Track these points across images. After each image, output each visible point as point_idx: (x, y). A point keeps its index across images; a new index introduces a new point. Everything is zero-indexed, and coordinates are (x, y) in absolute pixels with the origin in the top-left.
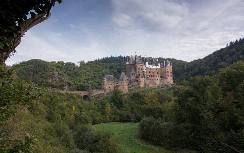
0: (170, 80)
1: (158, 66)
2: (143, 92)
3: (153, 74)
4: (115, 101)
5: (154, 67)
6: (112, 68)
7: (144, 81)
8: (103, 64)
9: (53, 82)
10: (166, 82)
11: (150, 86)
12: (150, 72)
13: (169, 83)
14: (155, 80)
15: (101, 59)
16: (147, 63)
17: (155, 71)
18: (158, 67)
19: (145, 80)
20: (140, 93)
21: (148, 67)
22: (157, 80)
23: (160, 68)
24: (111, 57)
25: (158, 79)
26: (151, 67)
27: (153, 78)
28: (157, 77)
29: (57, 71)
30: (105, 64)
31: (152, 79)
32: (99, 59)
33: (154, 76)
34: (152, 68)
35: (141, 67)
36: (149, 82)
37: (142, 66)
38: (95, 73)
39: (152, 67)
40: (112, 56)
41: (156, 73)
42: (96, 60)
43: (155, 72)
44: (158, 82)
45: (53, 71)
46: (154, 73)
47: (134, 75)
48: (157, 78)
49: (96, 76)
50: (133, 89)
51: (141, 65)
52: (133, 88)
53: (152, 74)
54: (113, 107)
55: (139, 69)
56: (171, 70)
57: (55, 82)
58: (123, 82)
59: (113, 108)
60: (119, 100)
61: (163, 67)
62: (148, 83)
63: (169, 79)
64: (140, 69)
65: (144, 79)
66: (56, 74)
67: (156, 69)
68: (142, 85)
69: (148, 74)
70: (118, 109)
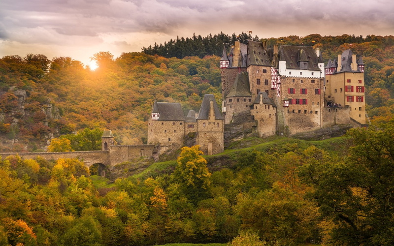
0: (358, 112)
1: (319, 70)
2: (267, 150)
3: (302, 97)
4: (184, 181)
5: (307, 74)
6: (196, 73)
7: (274, 117)
8: (168, 60)
9: (11, 121)
10: (342, 117)
11: (294, 131)
12: (291, 91)
13: (354, 121)
14: (307, 114)
15: (163, 45)
16: (282, 64)
17: (308, 86)
18: (317, 75)
19: (276, 115)
20: (259, 153)
21: (288, 75)
22: (316, 112)
23: (323, 75)
24: (195, 37)
25: (318, 110)
26: (296, 73)
27: (302, 107)
28: (315, 106)
29: (24, 88)
30: (175, 61)
31: (299, 111)
32: (156, 47)
33: (304, 102)
34: (299, 78)
35: (263, 77)
36: (291, 120)
37: (268, 73)
38: (142, 89)
39: (299, 75)
40: (197, 35)
41: (311, 92)
42: (147, 48)
43: (308, 91)
44: (318, 120)
45: (12, 88)
46: (304, 91)
47: (245, 100)
48: (316, 108)
49: (145, 100)
50: (239, 142)
51: (265, 71)
52: (239, 139)
53: (298, 95)
54: (178, 198)
55: (258, 81)
56: (360, 82)
57: (16, 120)
58: (209, 123)
59: (179, 201)
60: (194, 177)
61: (336, 73)
62: (287, 123)
63: (353, 108)
64: (262, 81)
65: (272, 111)
66: (20, 96)
67: (313, 81)
68: (267, 130)
69: (285, 95)
70: (193, 202)
